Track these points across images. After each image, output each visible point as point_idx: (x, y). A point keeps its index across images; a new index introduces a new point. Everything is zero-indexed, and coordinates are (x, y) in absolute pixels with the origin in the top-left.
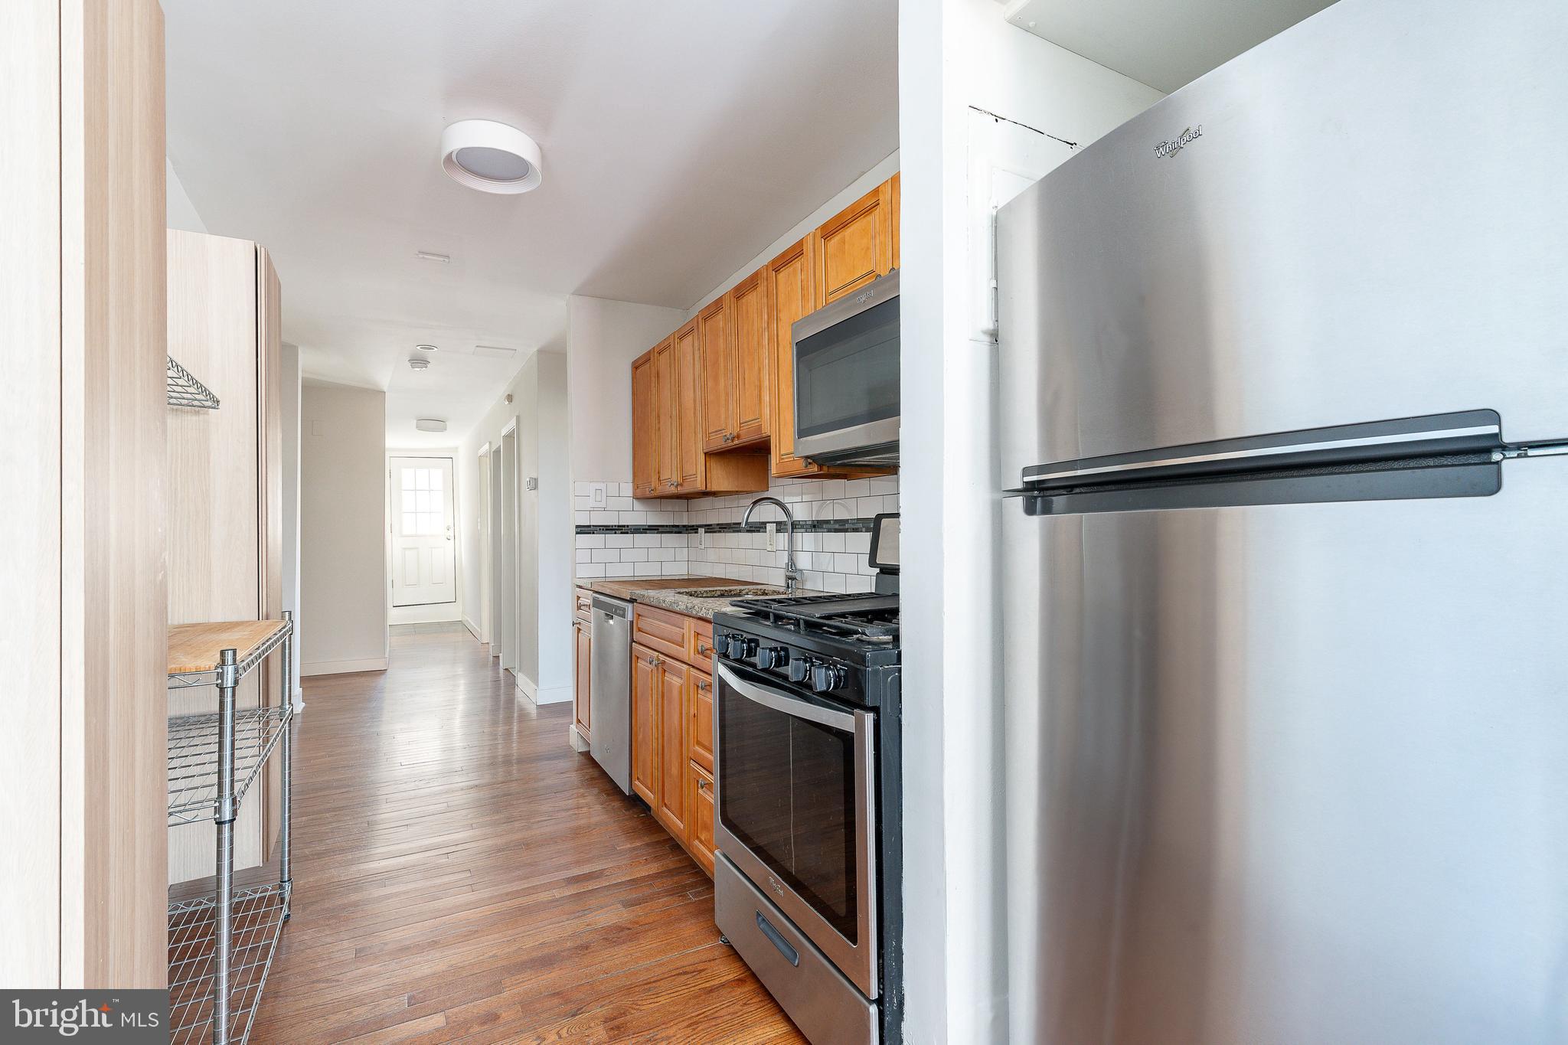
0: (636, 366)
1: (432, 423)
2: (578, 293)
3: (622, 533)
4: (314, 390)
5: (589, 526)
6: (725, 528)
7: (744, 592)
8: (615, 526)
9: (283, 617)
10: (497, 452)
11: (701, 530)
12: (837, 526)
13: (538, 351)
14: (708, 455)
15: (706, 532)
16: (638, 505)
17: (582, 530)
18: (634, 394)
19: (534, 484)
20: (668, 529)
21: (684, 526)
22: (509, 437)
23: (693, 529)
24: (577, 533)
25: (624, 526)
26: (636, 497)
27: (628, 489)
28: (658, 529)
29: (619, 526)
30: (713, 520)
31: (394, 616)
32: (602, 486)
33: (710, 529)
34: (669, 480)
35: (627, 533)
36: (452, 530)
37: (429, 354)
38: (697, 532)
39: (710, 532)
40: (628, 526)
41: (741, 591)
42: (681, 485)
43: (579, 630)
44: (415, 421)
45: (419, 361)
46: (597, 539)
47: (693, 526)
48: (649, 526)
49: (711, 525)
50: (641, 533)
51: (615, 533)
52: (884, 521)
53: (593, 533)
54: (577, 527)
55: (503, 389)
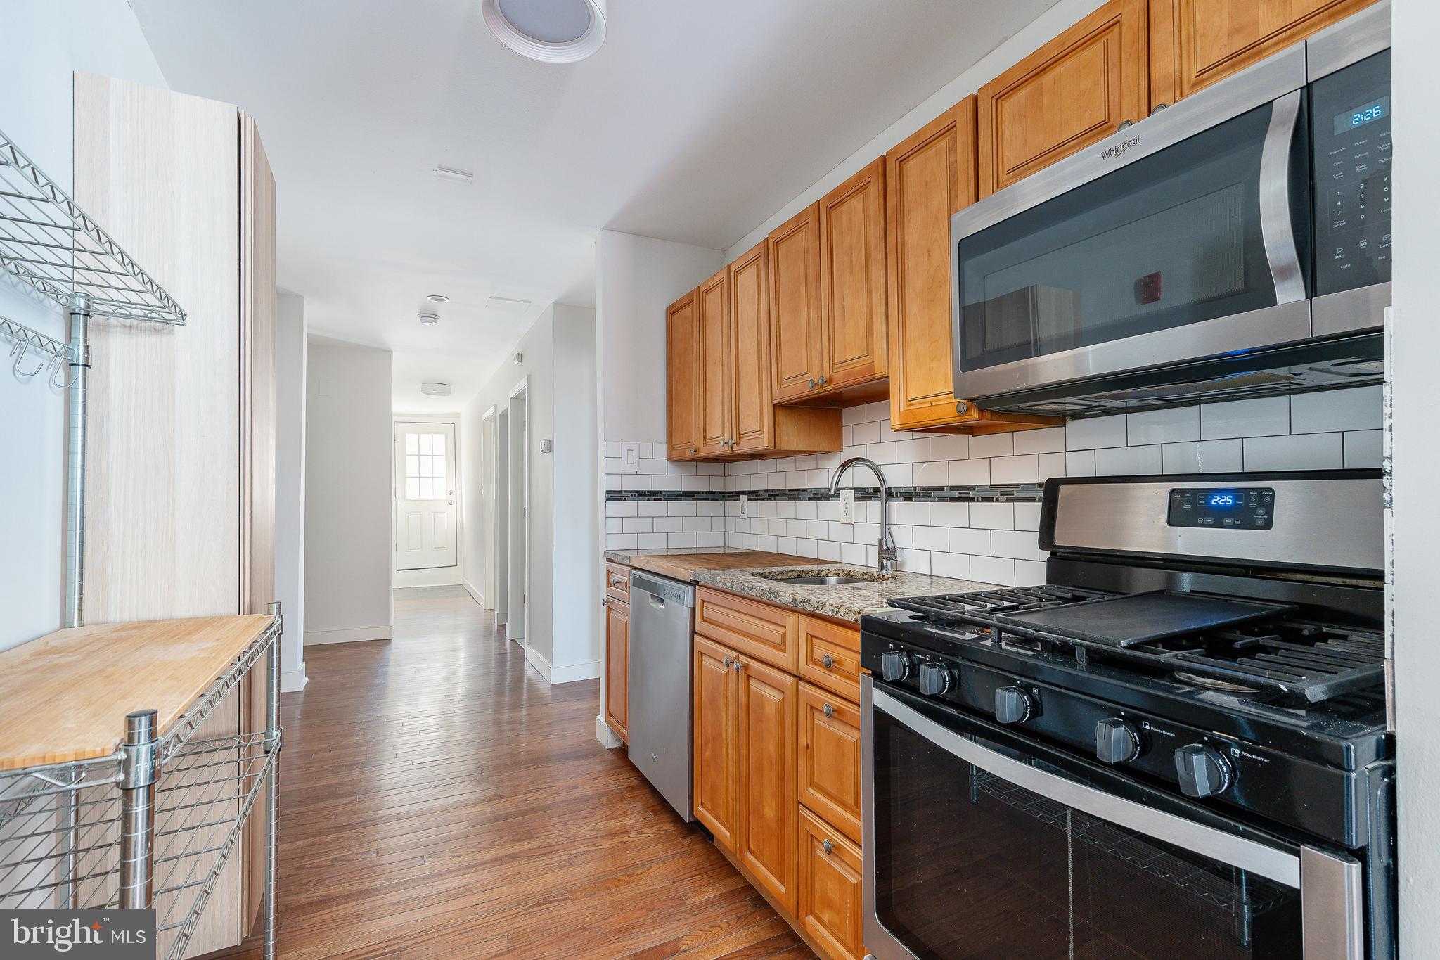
0: (672, 312)
1: (437, 386)
2: (611, 228)
3: (655, 500)
4: (322, 349)
5: (621, 492)
6: (778, 495)
7: (823, 573)
8: (648, 492)
9: (269, 612)
10: (504, 416)
11: (744, 498)
12: (956, 494)
13: (555, 304)
14: (777, 407)
15: (749, 500)
16: (672, 469)
17: (615, 496)
18: (670, 343)
19: (549, 447)
20: (704, 496)
21: (721, 493)
22: (519, 400)
23: (734, 496)
24: (608, 499)
25: (657, 492)
26: (671, 460)
27: (661, 450)
28: (694, 496)
29: (652, 492)
30: (760, 485)
31: (398, 580)
32: (634, 446)
33: (755, 496)
34: (718, 438)
35: (661, 500)
36: (454, 495)
37: (440, 307)
38: (737, 500)
39: (755, 500)
40: (661, 492)
41: (820, 571)
42: (737, 444)
43: (610, 609)
44: (421, 385)
45: (429, 315)
46: (629, 506)
47: (732, 493)
48: (684, 492)
49: (757, 492)
50: (675, 500)
51: (648, 500)
52: (1063, 489)
53: (625, 500)
54: (608, 492)
55: (512, 348)
